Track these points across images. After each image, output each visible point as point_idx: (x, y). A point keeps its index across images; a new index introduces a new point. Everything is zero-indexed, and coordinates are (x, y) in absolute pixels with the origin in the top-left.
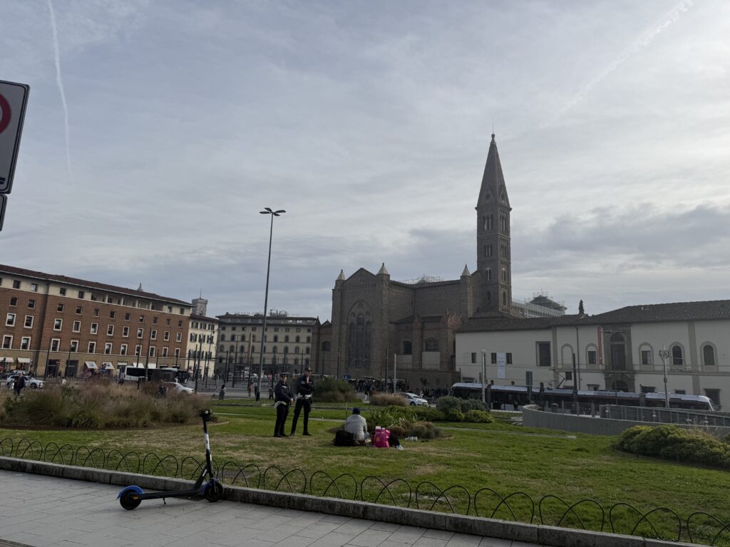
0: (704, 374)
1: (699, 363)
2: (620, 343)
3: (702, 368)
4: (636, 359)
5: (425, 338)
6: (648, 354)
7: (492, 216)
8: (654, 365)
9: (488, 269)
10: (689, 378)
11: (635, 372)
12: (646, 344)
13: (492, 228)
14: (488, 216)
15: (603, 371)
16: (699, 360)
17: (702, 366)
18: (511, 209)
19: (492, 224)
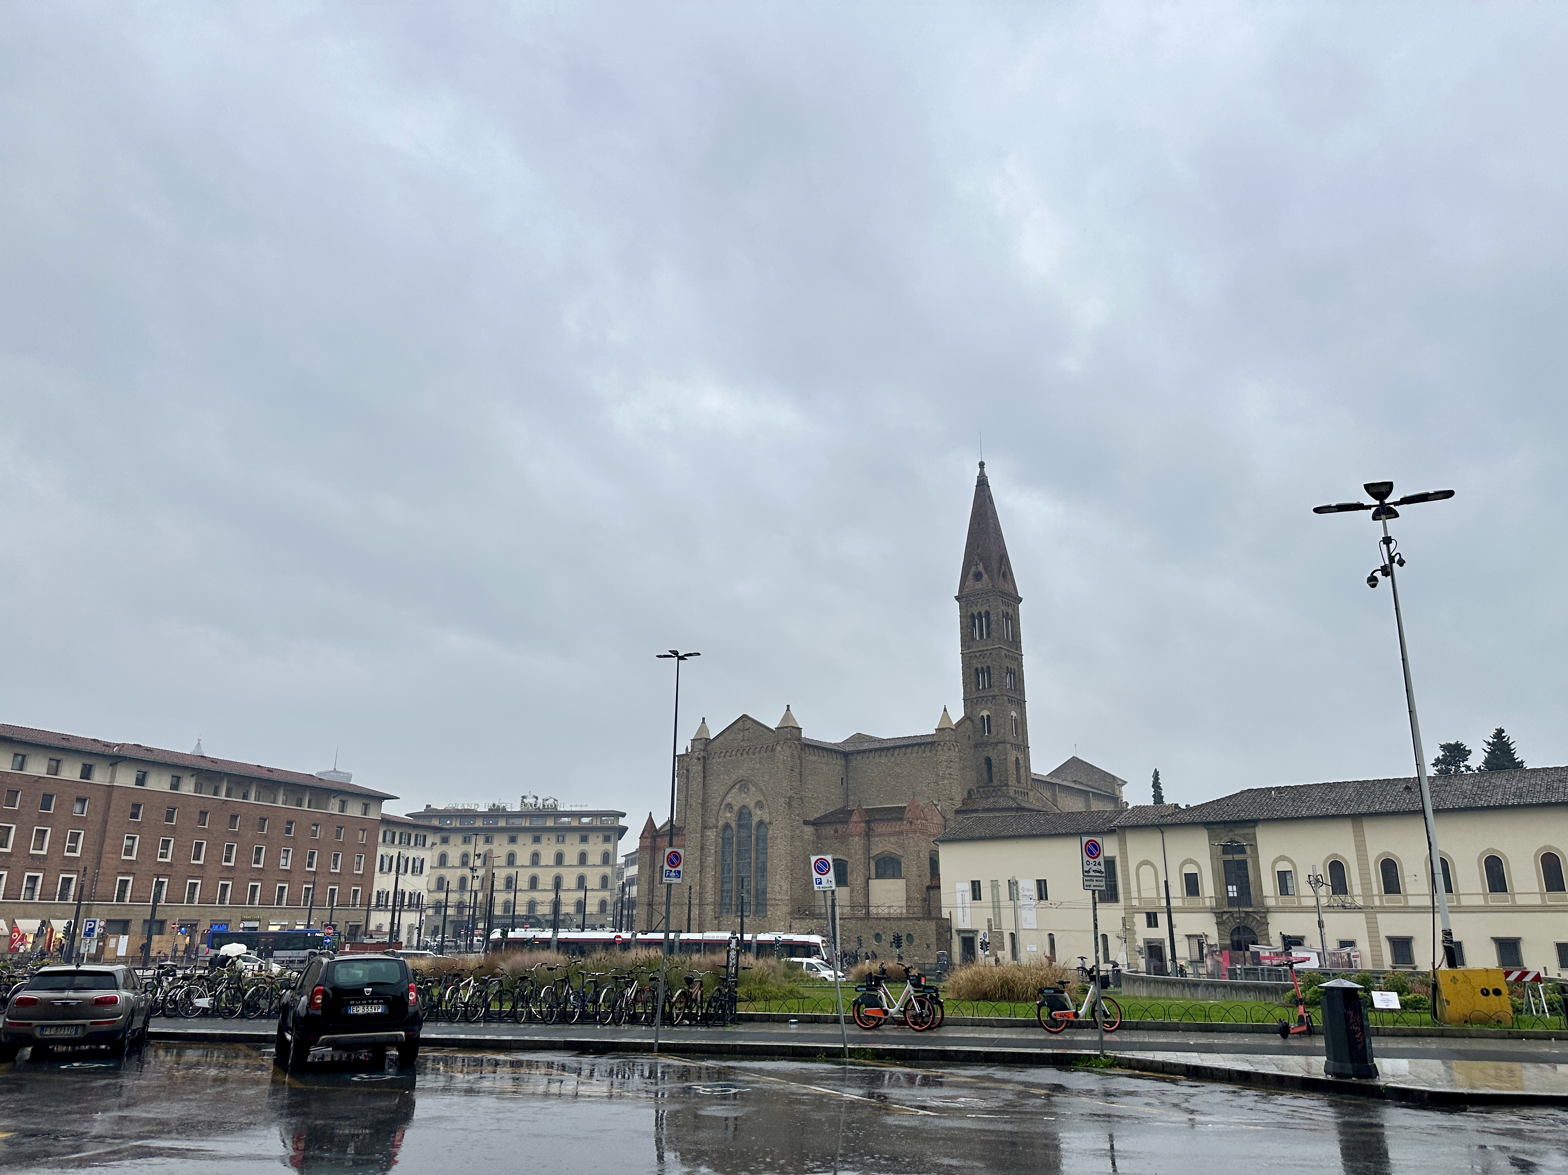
0: (1384, 910)
1: (1375, 892)
2: (1238, 857)
3: (1381, 901)
4: (1269, 886)
5: (874, 853)
6: (1288, 877)
7: (987, 614)
8: (1299, 897)
9: (985, 713)
10: (1360, 919)
11: (1268, 911)
12: (1283, 858)
13: (988, 634)
14: (980, 613)
15: (1212, 910)
16: (1375, 886)
17: (1380, 896)
18: (1020, 600)
19: (988, 626)
